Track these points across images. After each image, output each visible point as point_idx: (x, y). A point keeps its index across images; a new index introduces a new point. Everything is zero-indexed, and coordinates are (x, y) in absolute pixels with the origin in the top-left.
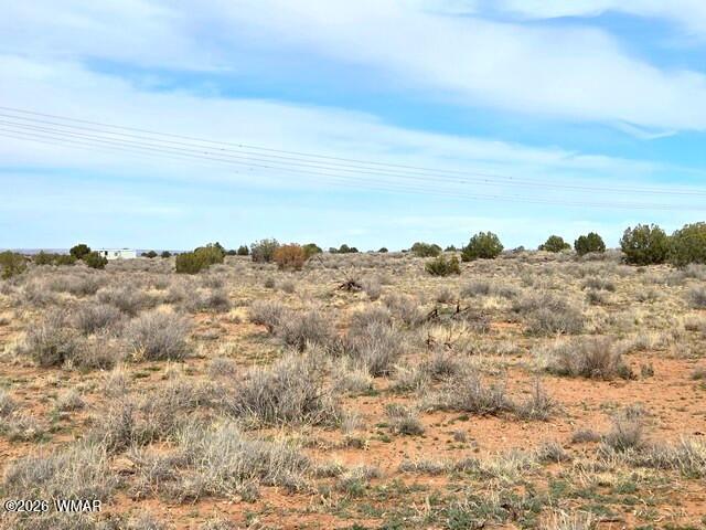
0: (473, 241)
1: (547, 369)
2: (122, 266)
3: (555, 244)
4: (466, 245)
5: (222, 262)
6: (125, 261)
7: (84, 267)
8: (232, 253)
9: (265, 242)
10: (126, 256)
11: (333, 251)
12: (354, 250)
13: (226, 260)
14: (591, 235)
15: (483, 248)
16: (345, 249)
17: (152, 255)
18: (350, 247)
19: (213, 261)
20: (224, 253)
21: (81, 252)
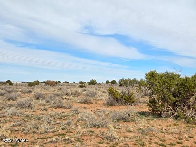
0: (91, 81)
1: (79, 102)
2: (17, 85)
3: (107, 82)
4: (89, 82)
5: (38, 84)
6: (18, 84)
7: (9, 85)
8: (42, 83)
9: (48, 80)
10: (19, 83)
11: (63, 83)
12: (68, 82)
13: (39, 84)
14: (114, 80)
15: (93, 83)
16: (66, 82)
17: (24, 83)
18: (67, 82)
19: (36, 84)
20: (39, 83)
21: (8, 82)
